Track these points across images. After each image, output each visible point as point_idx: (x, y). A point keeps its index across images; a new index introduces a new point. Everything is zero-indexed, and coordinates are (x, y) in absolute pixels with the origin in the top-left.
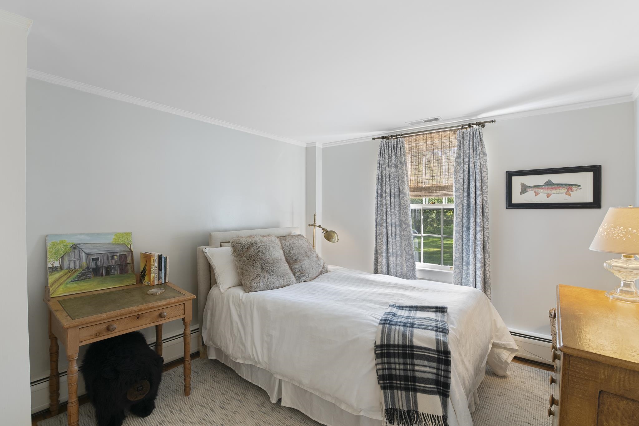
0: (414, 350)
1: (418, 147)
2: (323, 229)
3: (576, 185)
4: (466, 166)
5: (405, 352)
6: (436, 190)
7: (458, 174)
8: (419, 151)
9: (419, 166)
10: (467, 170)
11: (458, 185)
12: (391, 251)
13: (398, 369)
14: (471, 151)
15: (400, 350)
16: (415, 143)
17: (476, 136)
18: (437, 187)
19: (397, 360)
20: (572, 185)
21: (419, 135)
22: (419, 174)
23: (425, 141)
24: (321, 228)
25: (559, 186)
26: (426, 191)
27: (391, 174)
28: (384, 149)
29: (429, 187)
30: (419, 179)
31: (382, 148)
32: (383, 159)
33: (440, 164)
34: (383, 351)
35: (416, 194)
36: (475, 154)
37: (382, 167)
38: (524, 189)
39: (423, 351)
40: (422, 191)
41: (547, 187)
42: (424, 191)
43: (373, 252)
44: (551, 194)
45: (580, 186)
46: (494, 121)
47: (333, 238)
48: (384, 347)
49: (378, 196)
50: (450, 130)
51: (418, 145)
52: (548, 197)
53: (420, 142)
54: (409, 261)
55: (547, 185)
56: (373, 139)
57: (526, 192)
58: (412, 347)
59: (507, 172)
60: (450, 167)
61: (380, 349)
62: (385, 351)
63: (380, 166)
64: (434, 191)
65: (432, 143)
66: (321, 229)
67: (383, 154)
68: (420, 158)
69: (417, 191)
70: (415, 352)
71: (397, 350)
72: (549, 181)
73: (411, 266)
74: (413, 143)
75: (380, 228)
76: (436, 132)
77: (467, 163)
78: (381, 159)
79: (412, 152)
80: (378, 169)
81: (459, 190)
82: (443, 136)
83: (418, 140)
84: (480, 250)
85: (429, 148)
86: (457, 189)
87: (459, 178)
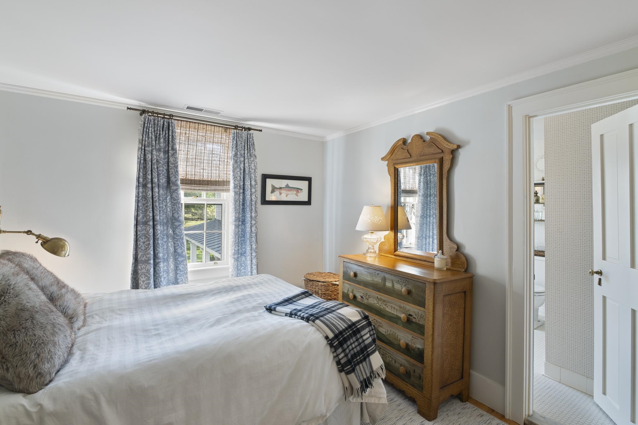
0: (357, 325)
1: (187, 135)
2: (39, 237)
3: (300, 189)
4: (242, 165)
5: (353, 330)
6: (208, 185)
7: (236, 171)
8: (189, 139)
9: (188, 156)
10: (243, 168)
11: (237, 182)
12: (161, 256)
13: (355, 348)
14: (246, 152)
15: (350, 331)
16: (184, 129)
17: (250, 139)
18: (208, 181)
19: (352, 341)
20: (299, 189)
21: (190, 122)
22: (188, 165)
23: (196, 131)
24: (33, 234)
25: (292, 189)
26: (197, 185)
27: (160, 160)
28: (148, 127)
29: (200, 181)
30: (188, 171)
31: (146, 125)
32: (147, 139)
33: (211, 158)
34: (340, 340)
35: (188, 187)
36: (249, 155)
37: (145, 150)
38: (274, 189)
39: (360, 323)
40: (192, 184)
41: (286, 189)
42: (195, 185)
43: (131, 260)
44: (288, 194)
45: (302, 190)
46: (261, 131)
47: (62, 250)
48: (339, 336)
49: (139, 186)
50: (222, 127)
51: (188, 132)
52: (287, 196)
53: (191, 130)
54: (182, 263)
55: (286, 187)
56: (128, 108)
57: (275, 191)
58: (354, 324)
59: (263, 175)
60: (221, 162)
61: (336, 340)
62: (342, 339)
63: (143, 148)
64: (205, 185)
65: (204, 134)
66: (35, 237)
67: (147, 133)
68: (189, 147)
69: (186, 184)
70: (358, 327)
71: (348, 332)
72: (287, 185)
73: (184, 269)
74: (182, 129)
75: (143, 228)
76: (209, 125)
77: (243, 163)
78: (144, 139)
79: (180, 138)
80: (140, 150)
81: (237, 186)
82: (215, 130)
83: (188, 127)
84: (254, 241)
85: (200, 139)
86: (236, 186)
87: (236, 175)
